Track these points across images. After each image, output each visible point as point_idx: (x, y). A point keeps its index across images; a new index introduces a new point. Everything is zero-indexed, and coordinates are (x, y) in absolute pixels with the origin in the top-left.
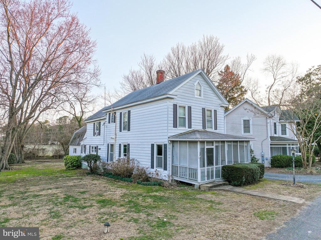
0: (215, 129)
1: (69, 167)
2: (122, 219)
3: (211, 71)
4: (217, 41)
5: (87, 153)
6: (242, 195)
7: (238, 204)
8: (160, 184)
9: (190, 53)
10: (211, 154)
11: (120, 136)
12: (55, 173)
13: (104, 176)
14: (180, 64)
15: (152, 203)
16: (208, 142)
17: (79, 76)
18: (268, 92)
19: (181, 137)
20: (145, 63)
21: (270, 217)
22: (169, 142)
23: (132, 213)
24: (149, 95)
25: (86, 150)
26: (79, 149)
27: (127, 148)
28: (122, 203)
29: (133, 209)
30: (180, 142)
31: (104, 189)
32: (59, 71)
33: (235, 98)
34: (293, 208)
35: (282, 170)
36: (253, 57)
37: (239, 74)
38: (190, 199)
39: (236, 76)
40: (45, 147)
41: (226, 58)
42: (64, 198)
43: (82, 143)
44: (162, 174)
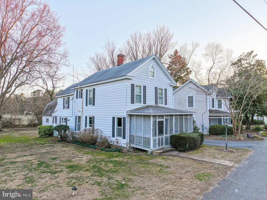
0: (165, 105)
1: (42, 135)
2: (87, 182)
3: (163, 55)
4: (168, 30)
5: (58, 124)
6: (186, 159)
7: (182, 167)
8: (119, 150)
9: (146, 39)
10: (162, 125)
11: (86, 110)
12: (30, 140)
13: (72, 143)
14: (138, 48)
15: (113, 168)
16: (159, 116)
17: (51, 57)
18: (208, 74)
19: (137, 111)
20: (108, 47)
21: (206, 178)
22: (128, 115)
23: (96, 177)
24: (111, 76)
25: (57, 121)
26: (51, 119)
27: (92, 121)
28: (88, 168)
29: (97, 174)
30: (137, 115)
31: (73, 156)
32: (33, 52)
33: (182, 77)
34: (224, 170)
35: (217, 137)
36: (197, 44)
37: (185, 58)
38: (144, 164)
39: (183, 59)
40: (20, 117)
41: (175, 44)
42: (38, 164)
43: (53, 115)
44: (121, 142)
